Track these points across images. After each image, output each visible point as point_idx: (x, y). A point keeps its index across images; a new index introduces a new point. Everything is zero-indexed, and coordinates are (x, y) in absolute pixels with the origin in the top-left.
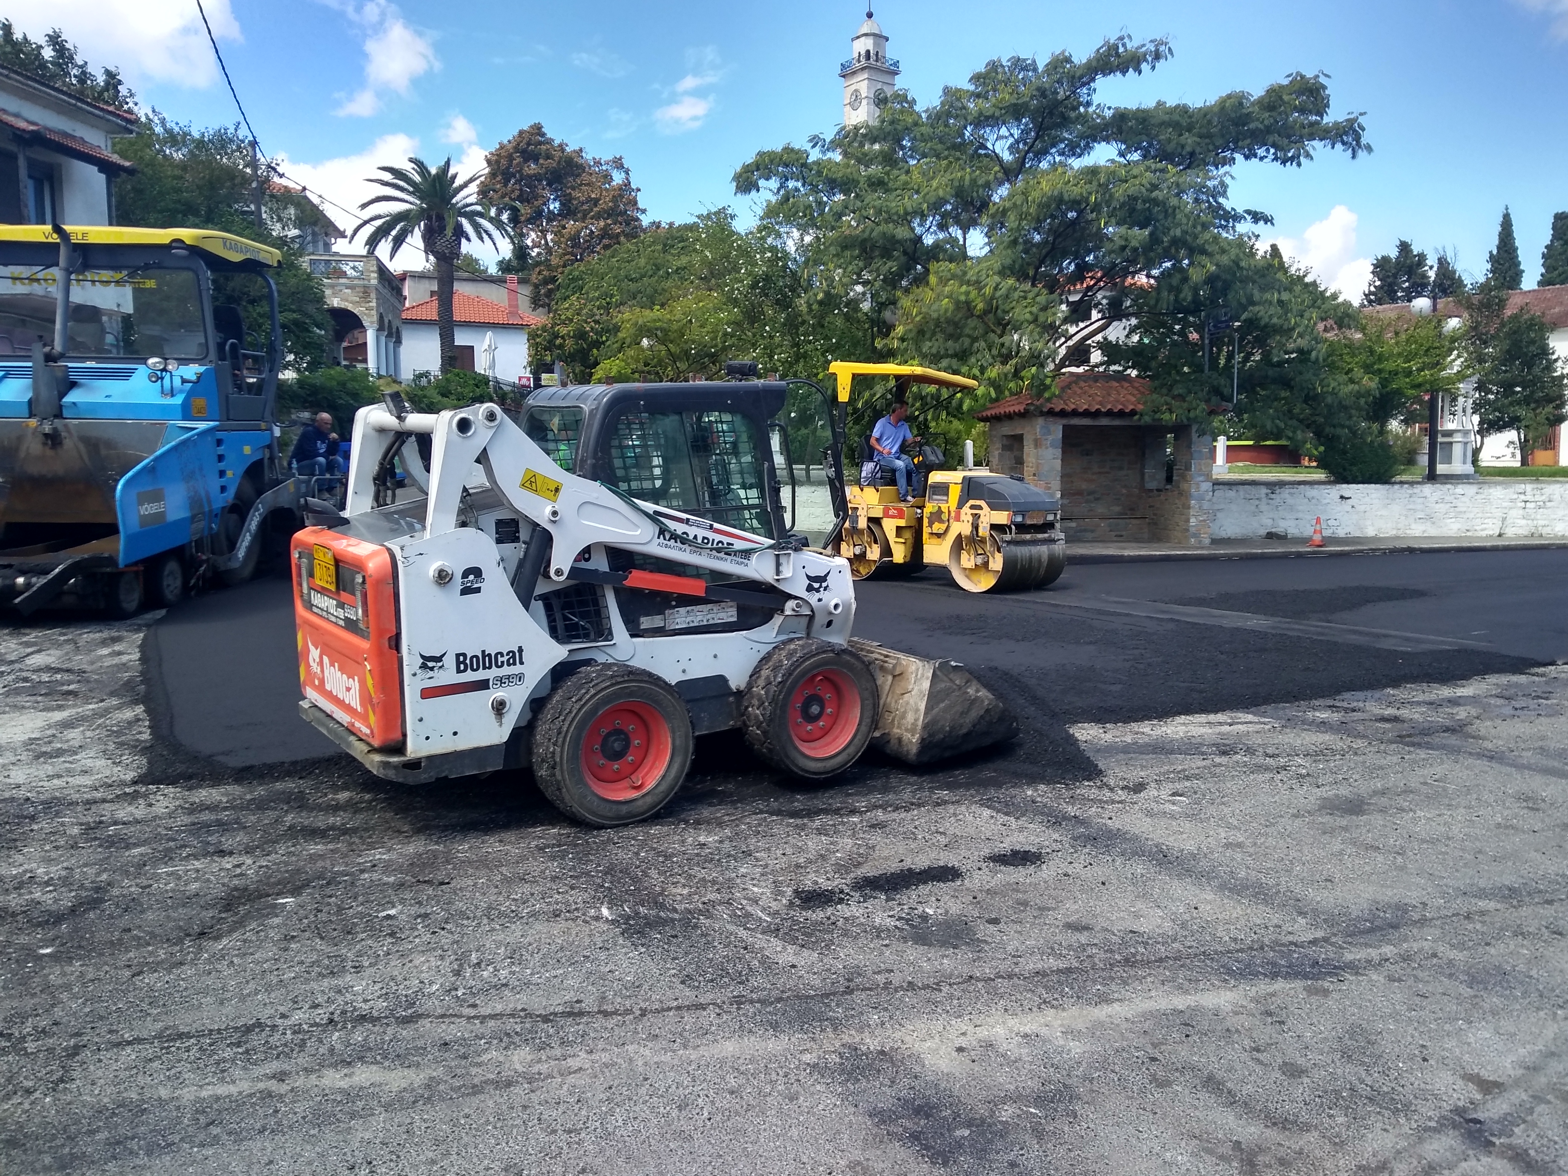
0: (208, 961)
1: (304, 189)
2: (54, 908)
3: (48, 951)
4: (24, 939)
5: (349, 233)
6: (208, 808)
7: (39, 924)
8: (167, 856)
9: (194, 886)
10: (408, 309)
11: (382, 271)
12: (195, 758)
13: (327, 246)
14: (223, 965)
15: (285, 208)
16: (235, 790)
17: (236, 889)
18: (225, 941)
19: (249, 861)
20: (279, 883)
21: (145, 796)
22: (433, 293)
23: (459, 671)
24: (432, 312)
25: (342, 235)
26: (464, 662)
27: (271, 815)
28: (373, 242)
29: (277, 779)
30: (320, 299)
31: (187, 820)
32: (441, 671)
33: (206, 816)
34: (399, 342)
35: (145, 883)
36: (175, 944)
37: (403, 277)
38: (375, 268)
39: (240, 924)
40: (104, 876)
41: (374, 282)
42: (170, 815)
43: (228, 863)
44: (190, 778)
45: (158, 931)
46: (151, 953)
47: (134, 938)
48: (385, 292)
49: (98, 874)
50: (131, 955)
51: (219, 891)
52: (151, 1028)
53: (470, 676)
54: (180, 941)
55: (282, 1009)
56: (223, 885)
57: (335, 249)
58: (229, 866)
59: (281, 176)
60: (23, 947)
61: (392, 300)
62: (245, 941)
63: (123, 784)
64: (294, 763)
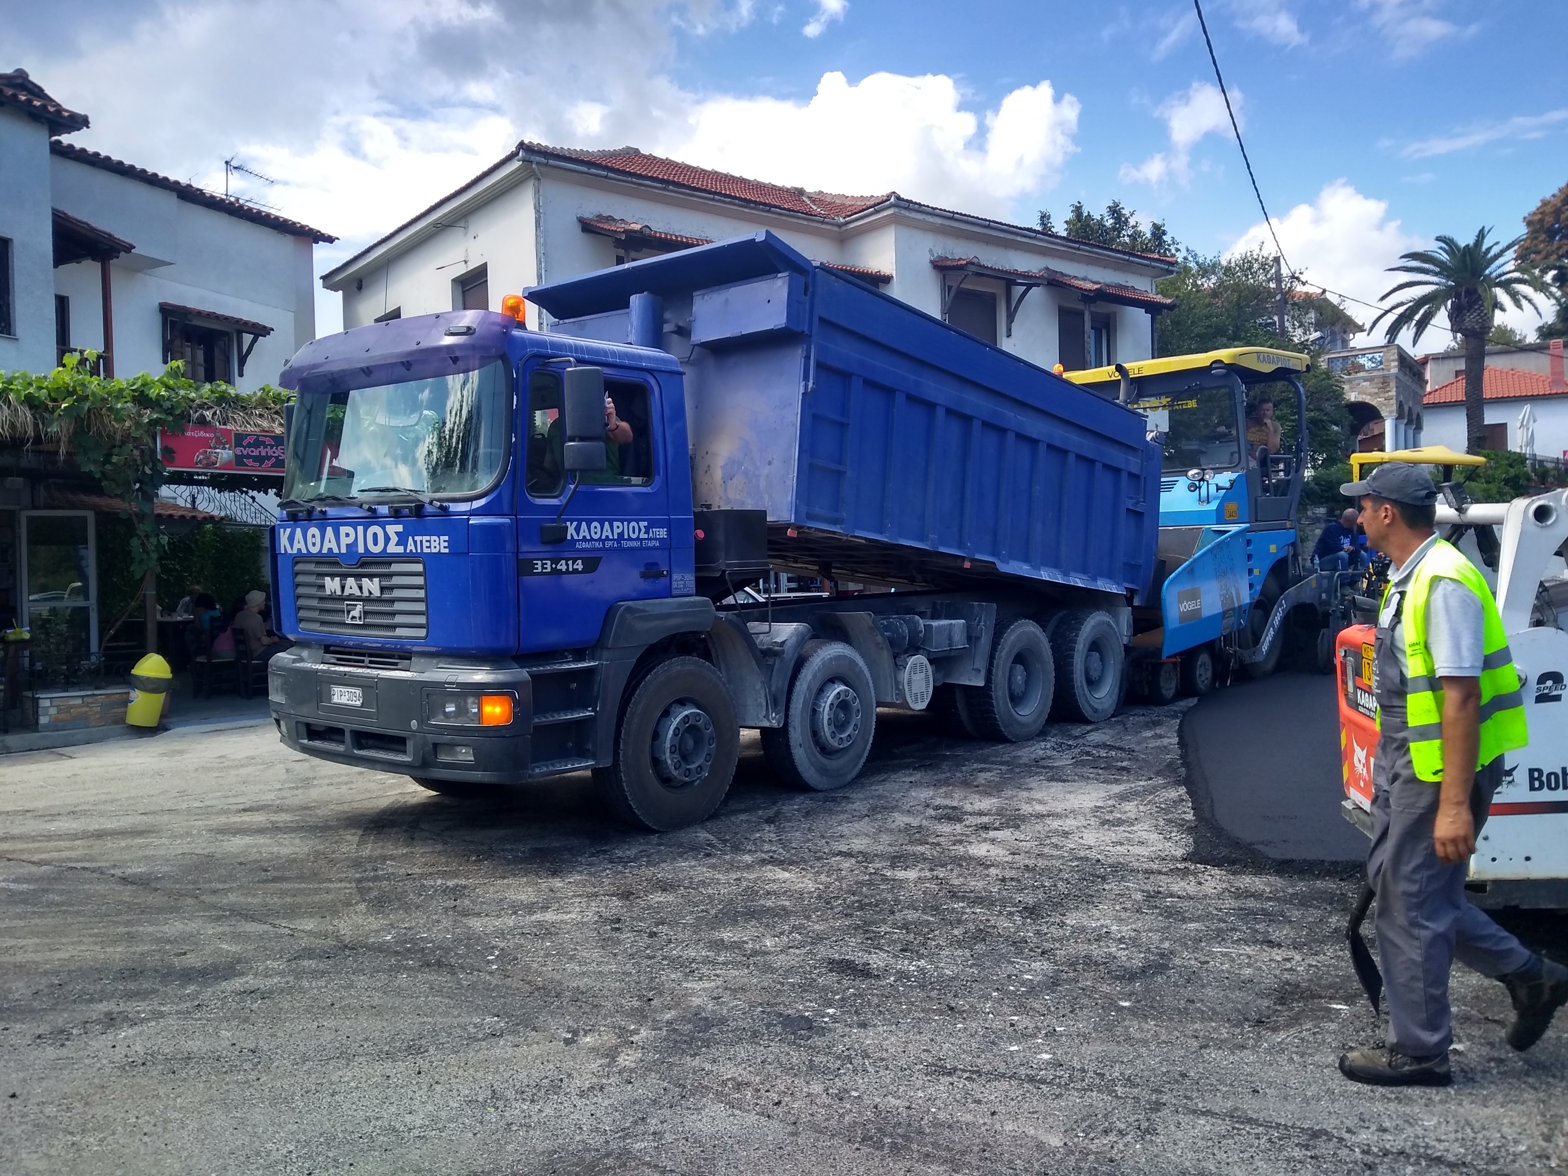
0: (1268, 1051)
1: (1324, 291)
2: (1128, 965)
3: (1126, 1004)
4: (1105, 988)
5: (1367, 327)
6: (1253, 895)
7: (1117, 978)
8: (1220, 936)
9: (1248, 971)
10: (1430, 393)
11: (1404, 359)
12: (1236, 844)
13: (1345, 342)
14: (1283, 1059)
15: (1307, 313)
16: (1278, 882)
17: (1287, 983)
18: (1282, 1035)
19: (1298, 958)
20: (1330, 986)
21: (1195, 874)
22: (1458, 373)
23: (1532, 788)
24: (1458, 393)
25: (1361, 329)
27: (1313, 915)
28: (1393, 331)
29: (1318, 877)
30: (1339, 395)
31: (1234, 904)
32: (1510, 787)
33: (1251, 903)
34: (1419, 428)
35: (1203, 959)
36: (1236, 1026)
37: (1425, 361)
38: (1396, 357)
39: (1295, 1021)
40: (1166, 945)
41: (1394, 371)
42: (1219, 896)
43: (1278, 955)
44: (1233, 862)
45: (1219, 1009)
46: (1215, 1029)
47: (1198, 1010)
48: (1407, 380)
49: (1161, 941)
50: (1197, 1026)
51: (1270, 982)
52: (1222, 1104)
54: (1239, 1024)
55: (1348, 1123)
56: (1275, 976)
57: (1352, 344)
58: (1279, 958)
59: (1304, 284)
60: (1106, 996)
61: (1414, 386)
62: (1303, 1039)
63: (1174, 859)
64: (1334, 863)
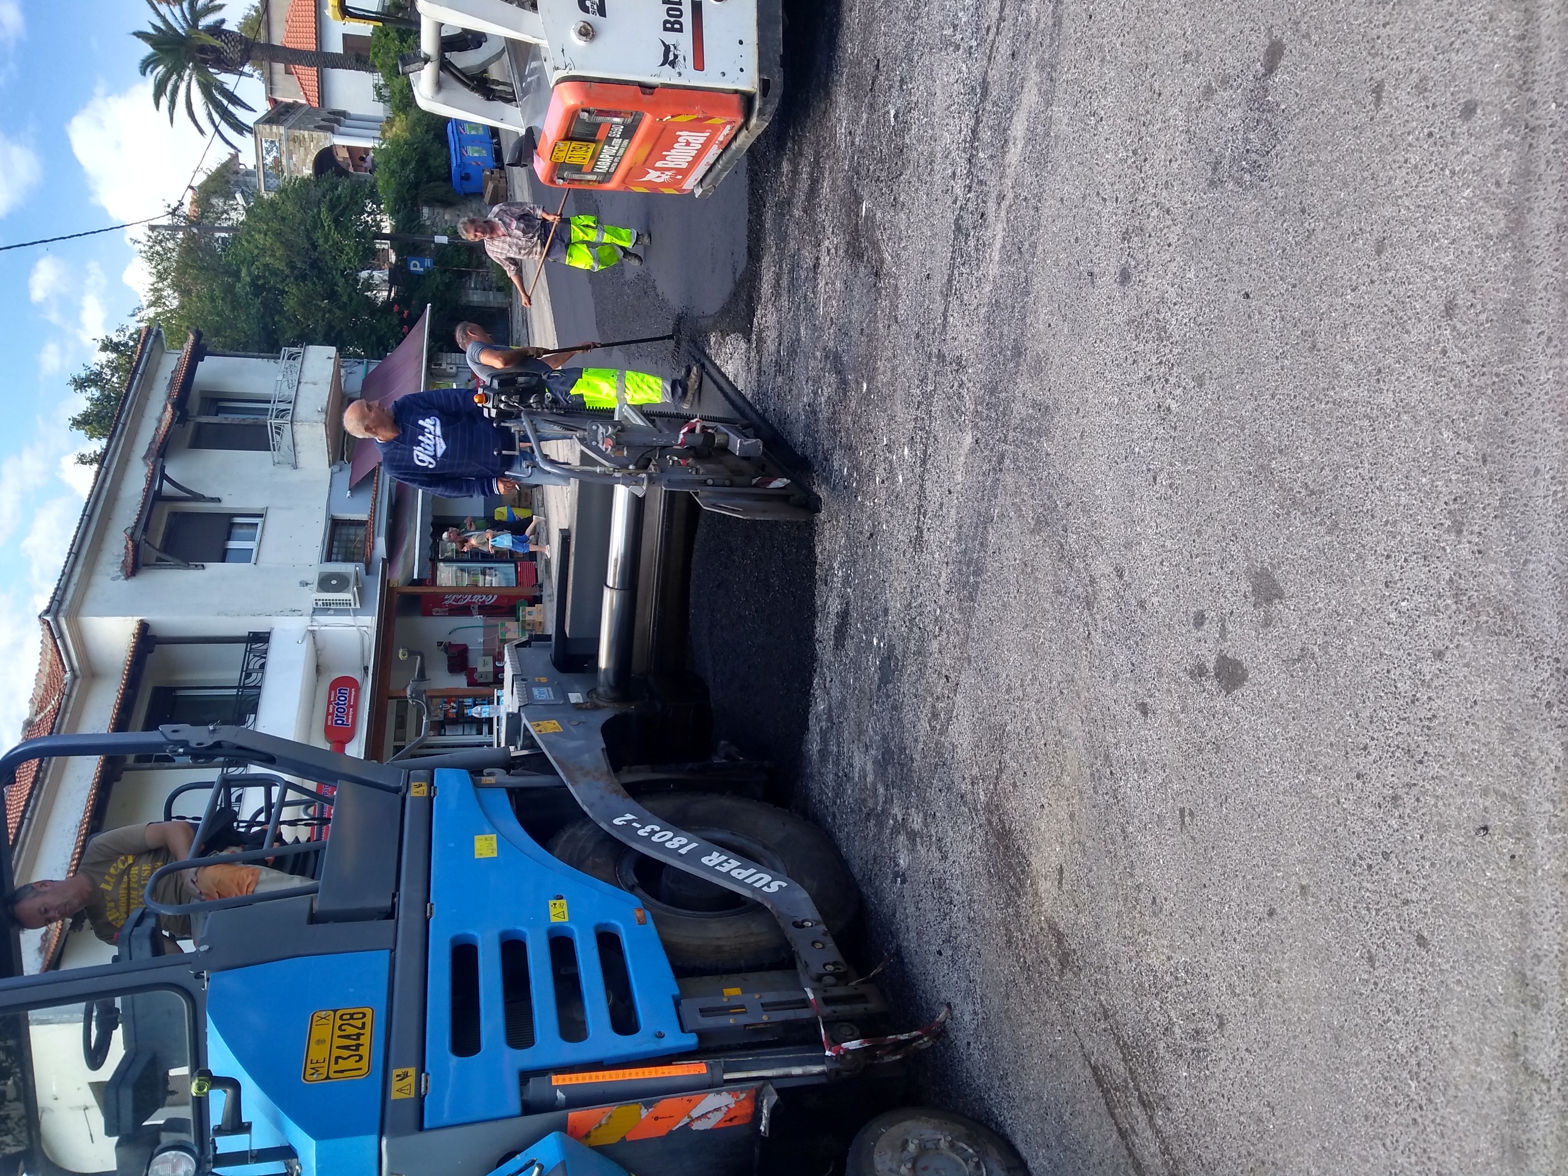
0: (898, 267)
1: (190, 187)
2: (834, 386)
3: (865, 386)
4: (853, 404)
5: (233, 151)
6: (778, 282)
7: (844, 395)
8: (811, 309)
9: (838, 284)
10: (308, 100)
11: (269, 120)
12: (735, 295)
13: (248, 173)
14: (904, 255)
15: (213, 206)
16: (766, 261)
17: (846, 251)
18: (886, 255)
19: (827, 243)
20: (849, 216)
21: (761, 331)
22: (288, 72)
23: (680, 30)
24: (308, 73)
25: (235, 157)
26: (673, 24)
27: (793, 231)
28: (239, 127)
29: (762, 226)
30: (305, 183)
31: (785, 297)
32: (679, 48)
33: (784, 283)
35: (829, 323)
36: (880, 294)
37: (274, 102)
38: (267, 127)
39: (875, 245)
40: (818, 354)
41: (282, 130)
42: (779, 310)
43: (825, 260)
44: (751, 298)
45: (867, 309)
46: (883, 311)
47: (868, 326)
48: (291, 120)
49: (815, 358)
50: (881, 326)
51: (845, 266)
52: (938, 306)
53: (687, 20)
54: (878, 291)
56: (842, 261)
57: (251, 167)
58: (827, 259)
59: (181, 204)
61: (298, 114)
62: (889, 239)
63: (748, 350)
64: (751, 212)
